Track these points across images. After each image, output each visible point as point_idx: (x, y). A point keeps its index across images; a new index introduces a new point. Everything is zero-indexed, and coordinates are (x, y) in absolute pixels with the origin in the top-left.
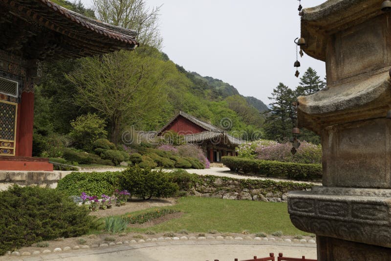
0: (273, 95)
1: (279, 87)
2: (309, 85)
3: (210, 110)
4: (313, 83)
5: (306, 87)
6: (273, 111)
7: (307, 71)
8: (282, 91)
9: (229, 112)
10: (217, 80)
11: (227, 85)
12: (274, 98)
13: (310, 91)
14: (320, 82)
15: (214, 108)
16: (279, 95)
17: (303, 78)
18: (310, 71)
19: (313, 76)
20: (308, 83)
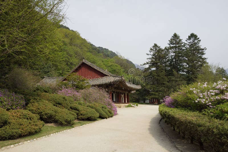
0: (150, 52)
1: (153, 47)
2: (175, 45)
3: (104, 64)
4: (178, 44)
5: (173, 47)
6: (150, 63)
7: (173, 36)
8: (156, 49)
9: (116, 66)
10: (105, 49)
11: (112, 52)
12: (150, 55)
13: (176, 49)
14: (183, 43)
15: (106, 63)
16: (154, 52)
17: (170, 40)
18: (175, 36)
19: (177, 39)
20: (174, 44)
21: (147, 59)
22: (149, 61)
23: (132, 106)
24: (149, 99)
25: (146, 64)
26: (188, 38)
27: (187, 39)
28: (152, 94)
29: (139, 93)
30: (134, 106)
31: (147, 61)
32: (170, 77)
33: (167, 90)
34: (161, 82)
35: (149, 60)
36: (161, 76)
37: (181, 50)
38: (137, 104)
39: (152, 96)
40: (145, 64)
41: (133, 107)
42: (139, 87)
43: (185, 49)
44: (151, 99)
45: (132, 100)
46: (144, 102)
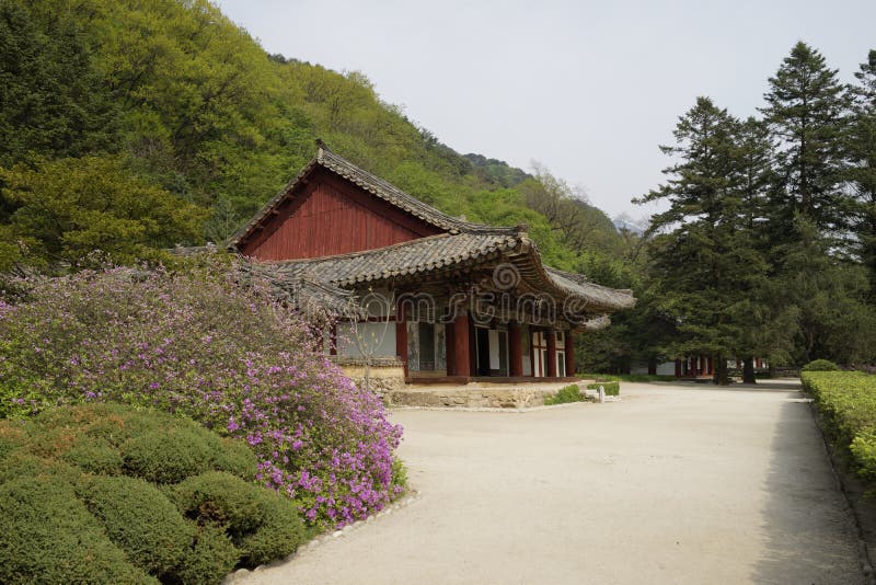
0: (679, 136)
1: (693, 114)
2: (801, 101)
4: (815, 94)
5: (788, 109)
6: (678, 192)
7: (789, 56)
8: (706, 124)
9: (526, 216)
12: (680, 150)
13: (803, 121)
14: (840, 88)
15: (485, 206)
16: (697, 136)
17: (776, 78)
18: (802, 56)
19: (813, 71)
20: (795, 95)
21: (665, 172)
22: (675, 183)
23: (583, 398)
24: (672, 357)
25: (660, 196)
26: (867, 62)
27: (862, 67)
28: (691, 335)
29: (626, 333)
30: (596, 395)
31: (665, 181)
32: (778, 248)
33: (764, 314)
34: (733, 275)
35: (671, 176)
36: (729, 249)
37: (831, 125)
38: (614, 380)
39: (691, 346)
40: (652, 196)
41: (591, 399)
42: (623, 299)
43: (852, 118)
44: (683, 359)
45: (596, 362)
46: (652, 371)
